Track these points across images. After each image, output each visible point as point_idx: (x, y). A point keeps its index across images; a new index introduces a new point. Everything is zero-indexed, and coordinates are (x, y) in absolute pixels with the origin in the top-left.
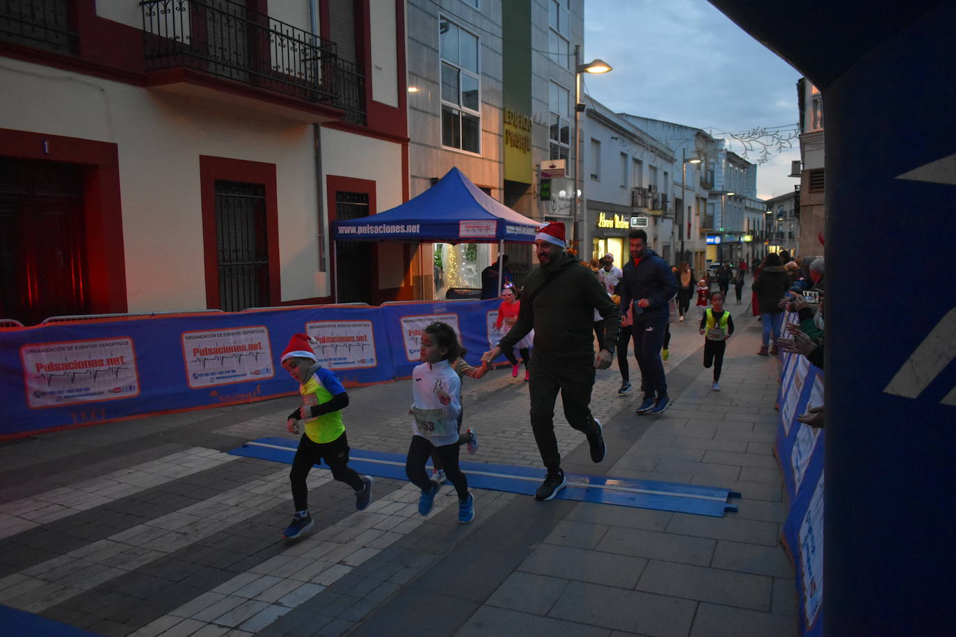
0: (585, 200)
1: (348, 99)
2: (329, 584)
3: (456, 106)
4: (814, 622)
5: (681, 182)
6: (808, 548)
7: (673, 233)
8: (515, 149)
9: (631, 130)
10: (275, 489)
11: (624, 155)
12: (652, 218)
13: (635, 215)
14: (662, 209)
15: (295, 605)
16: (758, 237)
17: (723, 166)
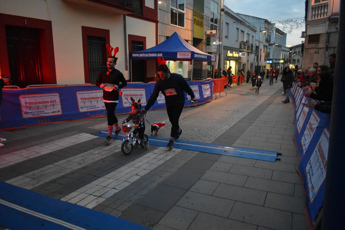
0: (223, 46)
1: (136, 5)
2: (132, 182)
3: (176, 9)
4: (313, 201)
5: (259, 40)
6: (310, 174)
7: (254, 59)
8: (198, 26)
9: (240, 19)
10: (111, 148)
11: (237, 29)
12: (247, 53)
13: (241, 52)
14: (251, 50)
15: (121, 189)
16: (286, 61)
17: (275, 34)
